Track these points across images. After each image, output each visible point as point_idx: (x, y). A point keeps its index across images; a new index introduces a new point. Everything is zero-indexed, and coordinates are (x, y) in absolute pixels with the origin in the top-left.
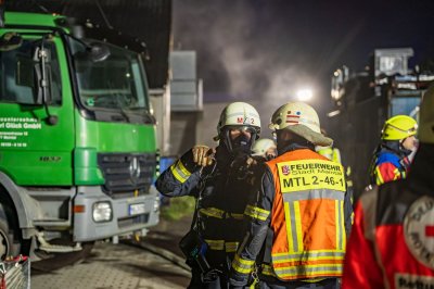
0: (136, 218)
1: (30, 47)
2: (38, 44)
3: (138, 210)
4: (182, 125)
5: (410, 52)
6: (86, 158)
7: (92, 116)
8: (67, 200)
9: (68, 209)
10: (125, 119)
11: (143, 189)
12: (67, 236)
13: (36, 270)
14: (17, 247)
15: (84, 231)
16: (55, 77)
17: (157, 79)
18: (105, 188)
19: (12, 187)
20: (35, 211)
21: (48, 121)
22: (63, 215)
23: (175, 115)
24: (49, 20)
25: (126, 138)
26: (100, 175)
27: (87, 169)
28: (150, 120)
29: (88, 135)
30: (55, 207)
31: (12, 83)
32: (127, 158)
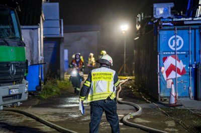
3: (14, 92)
4: (52, 45)
5: (172, 5)
10: (7, 44)
11: (18, 81)
17: (31, 18)
23: (46, 40)
28: (22, 44)
32: (8, 65)
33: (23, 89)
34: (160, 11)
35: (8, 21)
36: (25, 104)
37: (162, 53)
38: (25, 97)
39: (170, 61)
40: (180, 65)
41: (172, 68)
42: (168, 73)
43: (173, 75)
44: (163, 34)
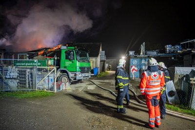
0: (86, 76)
1: (70, 52)
2: (72, 51)
4: (103, 62)
5: (134, 52)
6: (78, 68)
7: (79, 61)
8: (75, 74)
10: (84, 62)
12: (75, 79)
13: (72, 83)
14: (69, 80)
15: (78, 78)
16: (74, 56)
18: (81, 72)
19: (68, 72)
20: (71, 75)
21: (73, 62)
22: (75, 76)
23: (101, 61)
24: (73, 48)
25: (85, 65)
26: (80, 70)
28: (89, 62)
29: (78, 64)
32: (85, 68)
33: (89, 74)
34: (131, 53)
37: (131, 65)
38: (90, 77)
39: (133, 67)
40: (136, 69)
41: (134, 69)
42: (133, 70)
43: (134, 71)
44: (131, 60)
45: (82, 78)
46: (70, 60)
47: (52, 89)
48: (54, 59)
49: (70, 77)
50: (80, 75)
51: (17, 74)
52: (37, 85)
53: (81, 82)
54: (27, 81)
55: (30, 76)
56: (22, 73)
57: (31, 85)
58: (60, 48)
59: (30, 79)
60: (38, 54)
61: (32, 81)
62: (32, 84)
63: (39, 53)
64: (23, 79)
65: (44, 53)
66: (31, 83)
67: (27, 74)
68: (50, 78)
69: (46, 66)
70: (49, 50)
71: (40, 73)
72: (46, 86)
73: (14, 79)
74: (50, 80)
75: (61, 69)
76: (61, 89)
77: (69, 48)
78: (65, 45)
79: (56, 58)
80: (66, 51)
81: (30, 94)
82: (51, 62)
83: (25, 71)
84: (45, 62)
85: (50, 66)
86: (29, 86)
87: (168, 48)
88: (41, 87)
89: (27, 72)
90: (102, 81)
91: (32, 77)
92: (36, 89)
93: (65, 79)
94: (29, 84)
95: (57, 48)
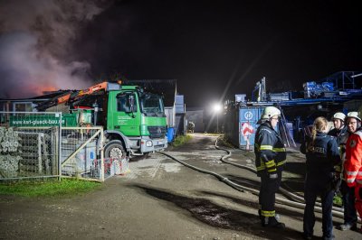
0: (160, 146)
1: (128, 95)
2: (130, 94)
3: (160, 143)
4: (180, 117)
5: (245, 96)
6: (144, 128)
7: (146, 115)
8: (139, 140)
9: (139, 143)
10: (155, 116)
11: (162, 137)
12: (139, 151)
13: (131, 160)
14: (125, 154)
15: (144, 149)
16: (135, 103)
17: (169, 103)
18: (150, 137)
19: (124, 136)
20: (130, 143)
21: (133, 117)
22: (138, 144)
23: (177, 115)
24: (134, 87)
25: (157, 122)
26: (148, 133)
27: (145, 131)
28: (164, 116)
29: (145, 121)
30: (136, 142)
31: (124, 106)
32: (157, 128)
33: (165, 141)
34: (239, 98)
35: (157, 105)
36: (166, 150)
37: (241, 121)
38: (166, 146)
39: (246, 126)
40: (251, 128)
41: (247, 130)
42: (245, 132)
43: (247, 133)
44: (241, 111)
45: (152, 149)
46: (127, 113)
47: (93, 173)
48: (93, 112)
49: (128, 147)
50: (149, 144)
51: (17, 144)
52: (61, 166)
53: (148, 157)
54: (40, 158)
55: (45, 146)
56: (28, 142)
57: (48, 167)
58: (103, 89)
59: (46, 154)
60: (57, 101)
61: (50, 157)
62: (50, 164)
63: (60, 99)
64: (32, 155)
65: (70, 99)
66: (48, 161)
67: (40, 142)
68: (89, 150)
69: (76, 125)
70: (81, 93)
71: (66, 141)
72: (81, 169)
73: (11, 153)
74: (88, 156)
75: (109, 131)
76: (112, 173)
77: (124, 87)
78: (116, 82)
79: (96, 109)
80: (120, 94)
81: (47, 186)
82: (86, 117)
83: (35, 138)
84: (75, 117)
85: (85, 124)
86: (45, 169)
87: (310, 87)
88: (70, 170)
89: (39, 139)
90: (188, 154)
91: (49, 150)
92: (60, 176)
93: (116, 152)
94: (44, 165)
95: (97, 89)
